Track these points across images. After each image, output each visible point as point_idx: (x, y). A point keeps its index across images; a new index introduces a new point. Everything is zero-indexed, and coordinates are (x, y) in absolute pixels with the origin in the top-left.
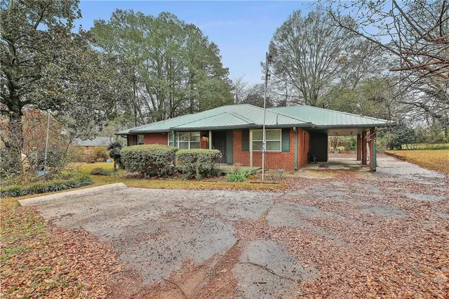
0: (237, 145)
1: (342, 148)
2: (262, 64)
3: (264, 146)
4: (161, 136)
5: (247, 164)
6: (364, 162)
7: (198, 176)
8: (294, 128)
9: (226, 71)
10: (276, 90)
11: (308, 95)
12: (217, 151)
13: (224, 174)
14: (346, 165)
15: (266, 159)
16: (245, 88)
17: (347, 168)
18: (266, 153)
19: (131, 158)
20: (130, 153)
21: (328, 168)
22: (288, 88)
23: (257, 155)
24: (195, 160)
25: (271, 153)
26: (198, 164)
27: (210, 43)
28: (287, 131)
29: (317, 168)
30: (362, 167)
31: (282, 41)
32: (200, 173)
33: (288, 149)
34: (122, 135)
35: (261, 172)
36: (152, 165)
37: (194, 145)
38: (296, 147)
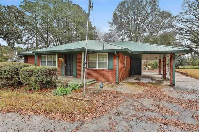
1: (150, 67)
6: (164, 76)
8: (115, 52)
14: (153, 78)
15: (98, 74)
17: (154, 82)
18: (98, 70)
21: (141, 81)
23: (92, 71)
25: (101, 70)
28: (111, 54)
29: (133, 81)
30: (163, 80)
33: (112, 68)
38: (118, 65)
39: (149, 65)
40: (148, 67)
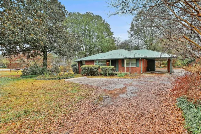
0: (120, 65)
2: (128, 31)
3: (130, 65)
4: (92, 62)
5: (124, 71)
7: (108, 75)
8: (141, 59)
9: (112, 34)
10: (134, 42)
11: (148, 43)
12: (114, 67)
13: (116, 75)
14: (161, 72)
15: (131, 69)
16: (121, 42)
18: (131, 67)
19: (85, 69)
20: (85, 68)
21: (154, 73)
22: (139, 40)
23: (128, 68)
24: (107, 70)
25: (132, 67)
26: (108, 71)
27: (106, 22)
28: (138, 59)
29: (150, 73)
30: (168, 72)
31: (136, 21)
32: (109, 74)
33: (139, 66)
34: (76, 61)
35: (129, 74)
36: (92, 71)
37: (104, 65)
38: (142, 66)
39: (163, 64)
40: (162, 66)
